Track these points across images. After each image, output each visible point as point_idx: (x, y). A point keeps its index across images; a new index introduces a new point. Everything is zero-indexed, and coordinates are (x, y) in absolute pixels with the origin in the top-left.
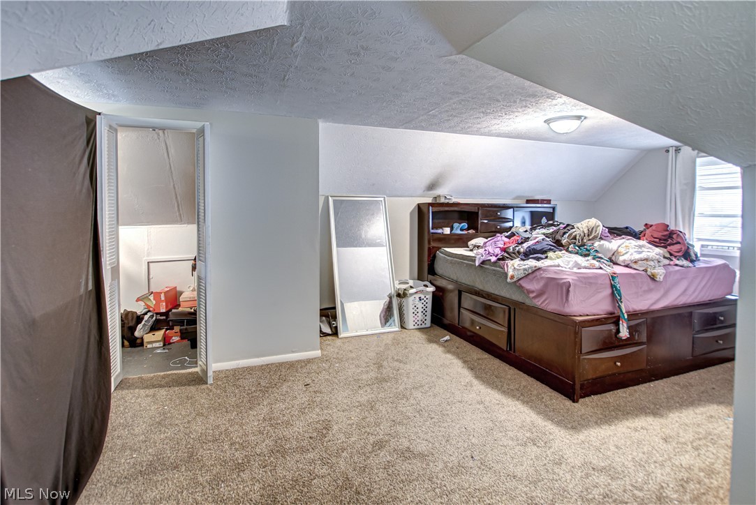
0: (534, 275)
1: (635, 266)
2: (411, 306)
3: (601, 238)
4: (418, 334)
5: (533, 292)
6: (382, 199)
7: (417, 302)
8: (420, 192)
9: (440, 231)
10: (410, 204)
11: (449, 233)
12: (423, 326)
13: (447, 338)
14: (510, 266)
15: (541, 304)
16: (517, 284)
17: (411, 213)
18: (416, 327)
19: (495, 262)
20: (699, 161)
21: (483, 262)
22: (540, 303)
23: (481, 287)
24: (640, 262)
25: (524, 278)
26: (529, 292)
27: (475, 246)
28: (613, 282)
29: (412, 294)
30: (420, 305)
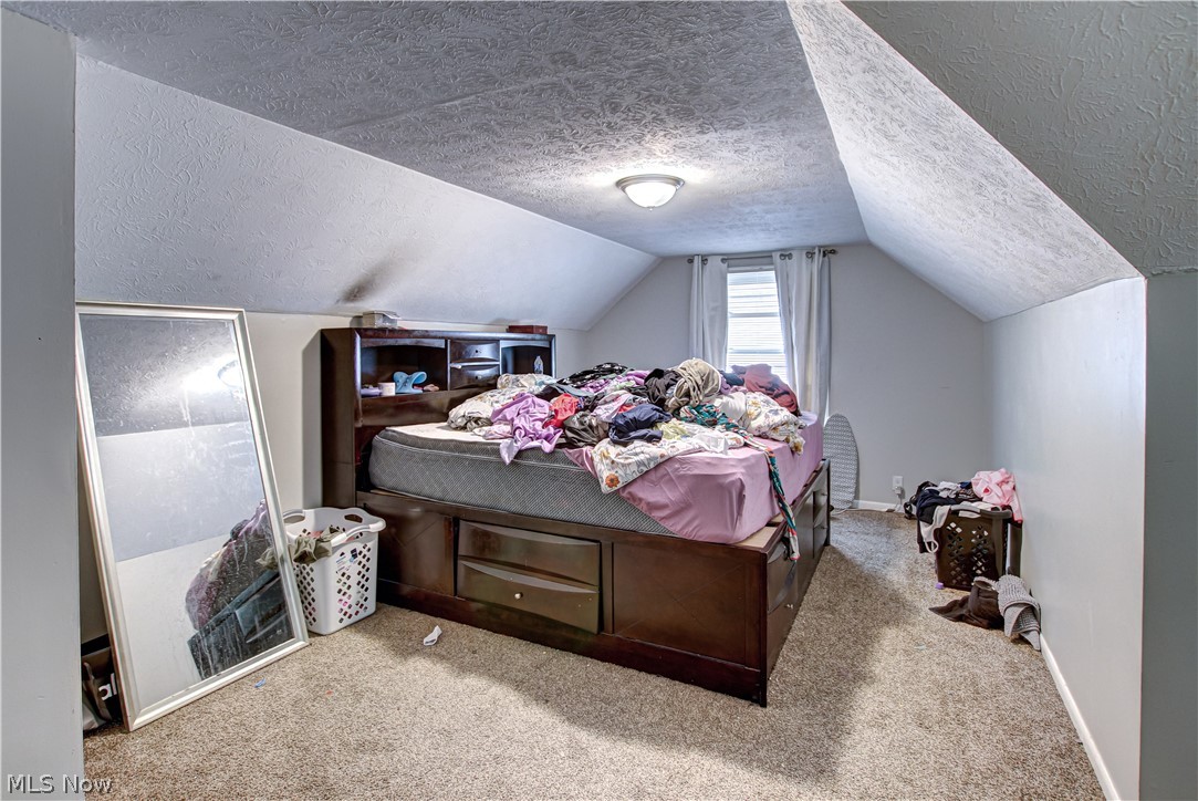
0: (661, 471)
1: (775, 436)
2: (333, 577)
3: (721, 393)
4: (359, 640)
5: (664, 507)
6: (234, 317)
7: (349, 563)
8: (328, 303)
9: (374, 391)
10: (304, 330)
11: (393, 393)
12: (363, 614)
13: (437, 631)
14: (597, 459)
15: (683, 528)
16: (622, 496)
17: (306, 353)
18: (347, 621)
19: (552, 453)
20: (730, 277)
21: (520, 454)
22: (679, 527)
23: (516, 507)
24: (781, 428)
25: (639, 482)
26: (654, 507)
27: (470, 419)
28: (772, 468)
29: (336, 548)
30: (353, 568)
